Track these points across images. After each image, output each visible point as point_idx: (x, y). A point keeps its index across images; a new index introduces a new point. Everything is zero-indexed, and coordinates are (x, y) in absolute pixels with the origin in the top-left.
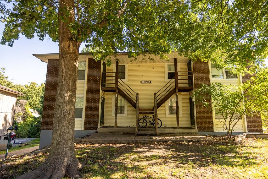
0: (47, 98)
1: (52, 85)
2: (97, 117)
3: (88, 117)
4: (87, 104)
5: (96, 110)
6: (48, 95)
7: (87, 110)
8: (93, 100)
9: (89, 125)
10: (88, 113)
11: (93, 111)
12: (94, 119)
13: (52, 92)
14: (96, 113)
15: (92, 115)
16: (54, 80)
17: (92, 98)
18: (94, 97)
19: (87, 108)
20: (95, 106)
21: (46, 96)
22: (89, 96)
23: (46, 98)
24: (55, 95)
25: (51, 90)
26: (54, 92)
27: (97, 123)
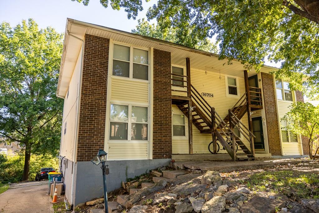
0: (87, 104)
1: (95, 82)
2: (170, 138)
3: (157, 138)
4: (155, 118)
5: (168, 128)
6: (89, 98)
7: (155, 127)
8: (162, 114)
9: (159, 151)
10: (157, 132)
11: (164, 129)
12: (165, 142)
13: (96, 93)
14: (168, 133)
15: (163, 136)
16: (99, 73)
17: (162, 110)
18: (165, 109)
19: (155, 125)
20: (166, 122)
21: (85, 100)
22: (157, 106)
23: (84, 104)
24: (102, 100)
25: (95, 89)
26: (100, 94)
27: (170, 147)
